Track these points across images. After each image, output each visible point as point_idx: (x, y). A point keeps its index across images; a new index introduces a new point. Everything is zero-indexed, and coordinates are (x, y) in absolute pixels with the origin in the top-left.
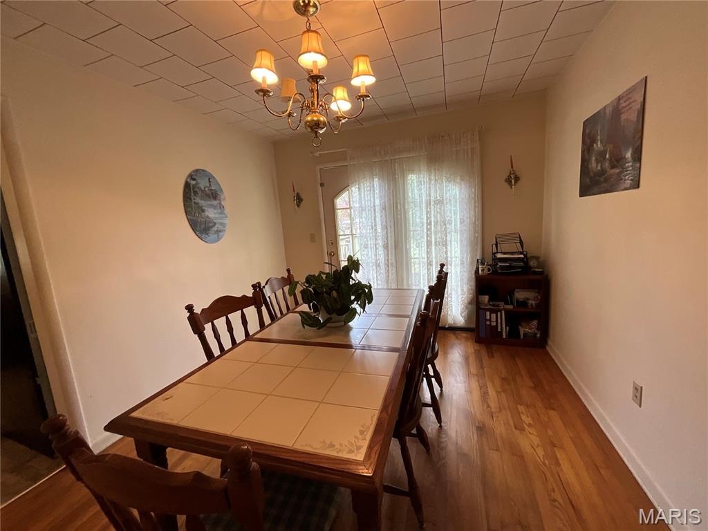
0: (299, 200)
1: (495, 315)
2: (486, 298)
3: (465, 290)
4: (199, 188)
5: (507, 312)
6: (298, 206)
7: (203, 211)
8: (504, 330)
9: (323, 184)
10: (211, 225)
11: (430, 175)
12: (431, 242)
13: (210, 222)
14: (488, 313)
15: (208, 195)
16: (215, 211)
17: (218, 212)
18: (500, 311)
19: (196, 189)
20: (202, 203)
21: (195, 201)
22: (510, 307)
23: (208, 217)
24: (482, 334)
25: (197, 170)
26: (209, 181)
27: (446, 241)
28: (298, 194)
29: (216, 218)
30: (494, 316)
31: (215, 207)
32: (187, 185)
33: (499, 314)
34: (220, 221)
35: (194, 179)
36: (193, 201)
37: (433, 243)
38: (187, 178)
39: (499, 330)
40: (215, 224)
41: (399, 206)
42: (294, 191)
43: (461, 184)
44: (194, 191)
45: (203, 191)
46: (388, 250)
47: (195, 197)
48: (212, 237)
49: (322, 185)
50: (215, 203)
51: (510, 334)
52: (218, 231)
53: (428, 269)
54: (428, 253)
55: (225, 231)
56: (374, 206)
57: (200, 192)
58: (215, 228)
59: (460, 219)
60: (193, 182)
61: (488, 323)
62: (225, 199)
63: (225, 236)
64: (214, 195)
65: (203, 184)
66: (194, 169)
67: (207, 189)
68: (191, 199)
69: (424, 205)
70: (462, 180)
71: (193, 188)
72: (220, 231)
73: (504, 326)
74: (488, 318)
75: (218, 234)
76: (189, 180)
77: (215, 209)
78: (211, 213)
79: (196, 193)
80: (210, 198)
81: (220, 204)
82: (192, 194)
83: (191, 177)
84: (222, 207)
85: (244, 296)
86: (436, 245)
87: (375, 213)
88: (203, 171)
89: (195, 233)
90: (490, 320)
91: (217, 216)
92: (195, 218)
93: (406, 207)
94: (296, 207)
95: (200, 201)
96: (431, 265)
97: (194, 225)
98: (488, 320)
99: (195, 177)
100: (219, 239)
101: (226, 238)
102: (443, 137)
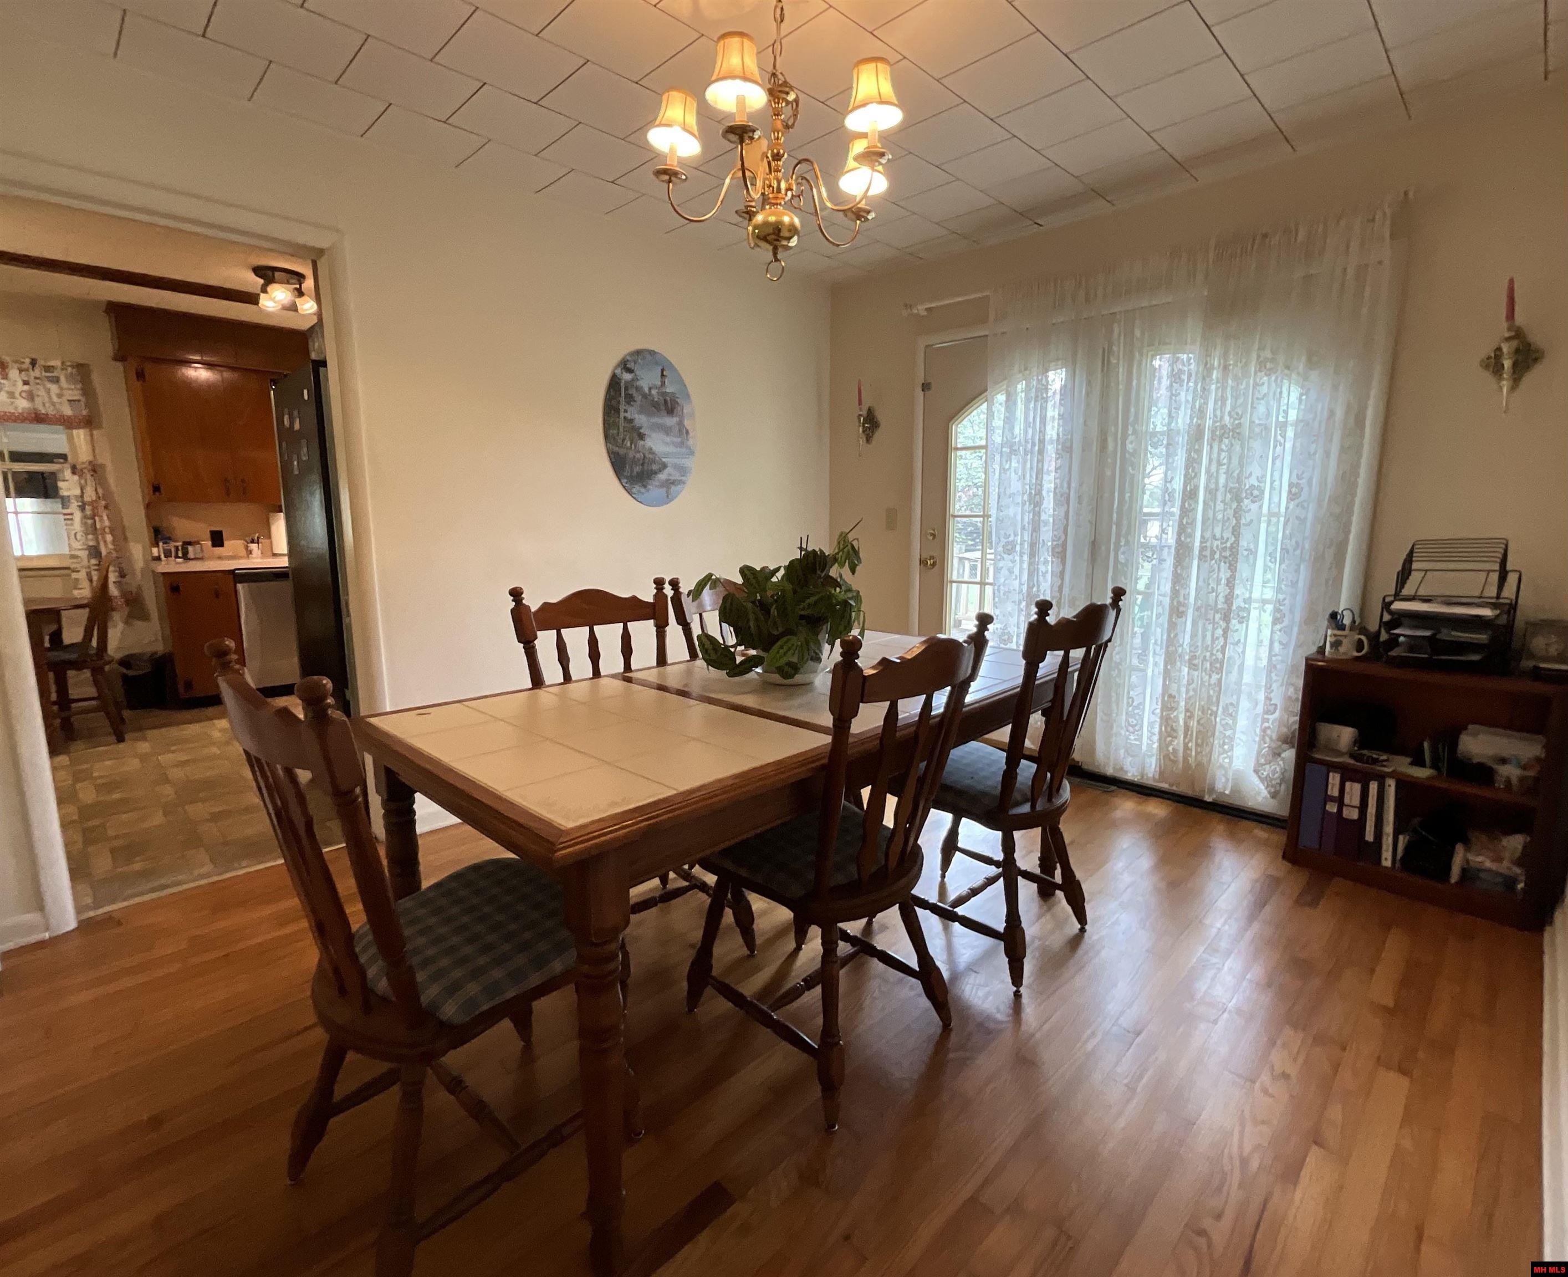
0: (871, 423)
1: (1357, 787)
2: (1344, 735)
3: (1277, 699)
4: (638, 389)
5: (1404, 785)
6: (868, 439)
7: (642, 437)
8: (1388, 841)
9: (929, 384)
10: (655, 467)
11: (1208, 355)
12: (1189, 549)
13: (653, 461)
14: (1334, 779)
15: (655, 405)
16: (668, 439)
17: (673, 443)
18: (1381, 778)
19: (632, 391)
20: (641, 420)
21: (628, 415)
22: (1422, 773)
23: (651, 451)
24: (1309, 839)
25: (638, 353)
26: (662, 375)
27: (1234, 549)
28: (870, 412)
29: (667, 455)
30: (1353, 791)
31: (667, 430)
32: (614, 383)
33: (1373, 787)
34: (676, 461)
35: (630, 371)
36: (622, 414)
37: (1196, 552)
38: (616, 368)
39: (1369, 837)
40: (664, 466)
41: (1110, 440)
42: (860, 403)
43: (1306, 378)
44: (626, 395)
45: (645, 396)
46: (1063, 562)
47: (627, 407)
48: (654, 490)
49: (926, 387)
50: (671, 421)
51: (1409, 861)
52: (669, 483)
53: (1172, 626)
54: (1179, 579)
55: (684, 483)
56: (1042, 441)
57: (638, 398)
58: (662, 476)
59: (1291, 485)
60: (627, 377)
61: (1332, 808)
62: (692, 415)
63: (684, 492)
64: (669, 406)
65: (647, 379)
66: (633, 348)
67: (654, 392)
68: (618, 411)
69: (1182, 440)
70: (1311, 364)
71: (626, 388)
72: (673, 483)
73: (1389, 828)
74: (1334, 791)
75: (668, 488)
76: (618, 371)
77: (667, 434)
78: (657, 443)
79: (630, 399)
80: (658, 409)
81: (680, 423)
82: (622, 399)
83: (625, 365)
84: (683, 432)
85: (634, 599)
86: (1202, 557)
87: (1040, 461)
88: (652, 353)
89: (620, 480)
90: (1340, 800)
91: (671, 449)
92: (622, 451)
93: (1130, 447)
94: (862, 441)
95: (636, 416)
96: (1181, 614)
97: (619, 464)
98: (1332, 799)
99: (630, 365)
100: (668, 498)
101: (686, 498)
102: (1265, 236)
